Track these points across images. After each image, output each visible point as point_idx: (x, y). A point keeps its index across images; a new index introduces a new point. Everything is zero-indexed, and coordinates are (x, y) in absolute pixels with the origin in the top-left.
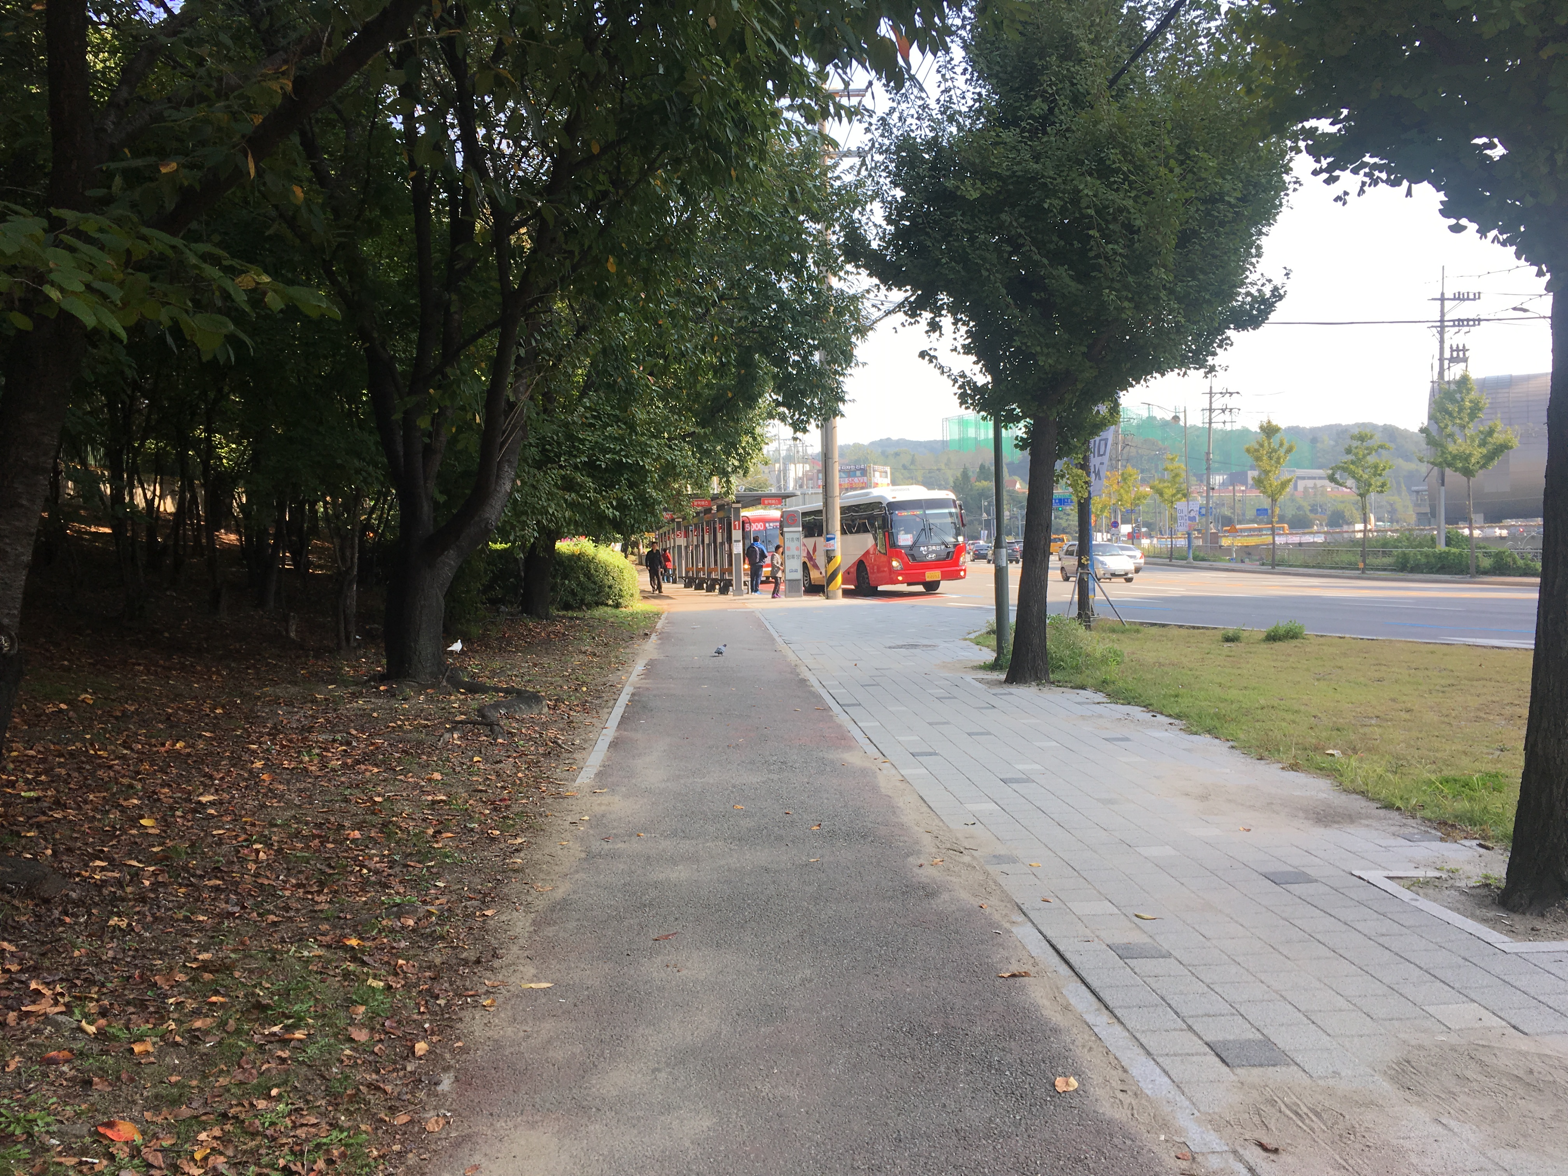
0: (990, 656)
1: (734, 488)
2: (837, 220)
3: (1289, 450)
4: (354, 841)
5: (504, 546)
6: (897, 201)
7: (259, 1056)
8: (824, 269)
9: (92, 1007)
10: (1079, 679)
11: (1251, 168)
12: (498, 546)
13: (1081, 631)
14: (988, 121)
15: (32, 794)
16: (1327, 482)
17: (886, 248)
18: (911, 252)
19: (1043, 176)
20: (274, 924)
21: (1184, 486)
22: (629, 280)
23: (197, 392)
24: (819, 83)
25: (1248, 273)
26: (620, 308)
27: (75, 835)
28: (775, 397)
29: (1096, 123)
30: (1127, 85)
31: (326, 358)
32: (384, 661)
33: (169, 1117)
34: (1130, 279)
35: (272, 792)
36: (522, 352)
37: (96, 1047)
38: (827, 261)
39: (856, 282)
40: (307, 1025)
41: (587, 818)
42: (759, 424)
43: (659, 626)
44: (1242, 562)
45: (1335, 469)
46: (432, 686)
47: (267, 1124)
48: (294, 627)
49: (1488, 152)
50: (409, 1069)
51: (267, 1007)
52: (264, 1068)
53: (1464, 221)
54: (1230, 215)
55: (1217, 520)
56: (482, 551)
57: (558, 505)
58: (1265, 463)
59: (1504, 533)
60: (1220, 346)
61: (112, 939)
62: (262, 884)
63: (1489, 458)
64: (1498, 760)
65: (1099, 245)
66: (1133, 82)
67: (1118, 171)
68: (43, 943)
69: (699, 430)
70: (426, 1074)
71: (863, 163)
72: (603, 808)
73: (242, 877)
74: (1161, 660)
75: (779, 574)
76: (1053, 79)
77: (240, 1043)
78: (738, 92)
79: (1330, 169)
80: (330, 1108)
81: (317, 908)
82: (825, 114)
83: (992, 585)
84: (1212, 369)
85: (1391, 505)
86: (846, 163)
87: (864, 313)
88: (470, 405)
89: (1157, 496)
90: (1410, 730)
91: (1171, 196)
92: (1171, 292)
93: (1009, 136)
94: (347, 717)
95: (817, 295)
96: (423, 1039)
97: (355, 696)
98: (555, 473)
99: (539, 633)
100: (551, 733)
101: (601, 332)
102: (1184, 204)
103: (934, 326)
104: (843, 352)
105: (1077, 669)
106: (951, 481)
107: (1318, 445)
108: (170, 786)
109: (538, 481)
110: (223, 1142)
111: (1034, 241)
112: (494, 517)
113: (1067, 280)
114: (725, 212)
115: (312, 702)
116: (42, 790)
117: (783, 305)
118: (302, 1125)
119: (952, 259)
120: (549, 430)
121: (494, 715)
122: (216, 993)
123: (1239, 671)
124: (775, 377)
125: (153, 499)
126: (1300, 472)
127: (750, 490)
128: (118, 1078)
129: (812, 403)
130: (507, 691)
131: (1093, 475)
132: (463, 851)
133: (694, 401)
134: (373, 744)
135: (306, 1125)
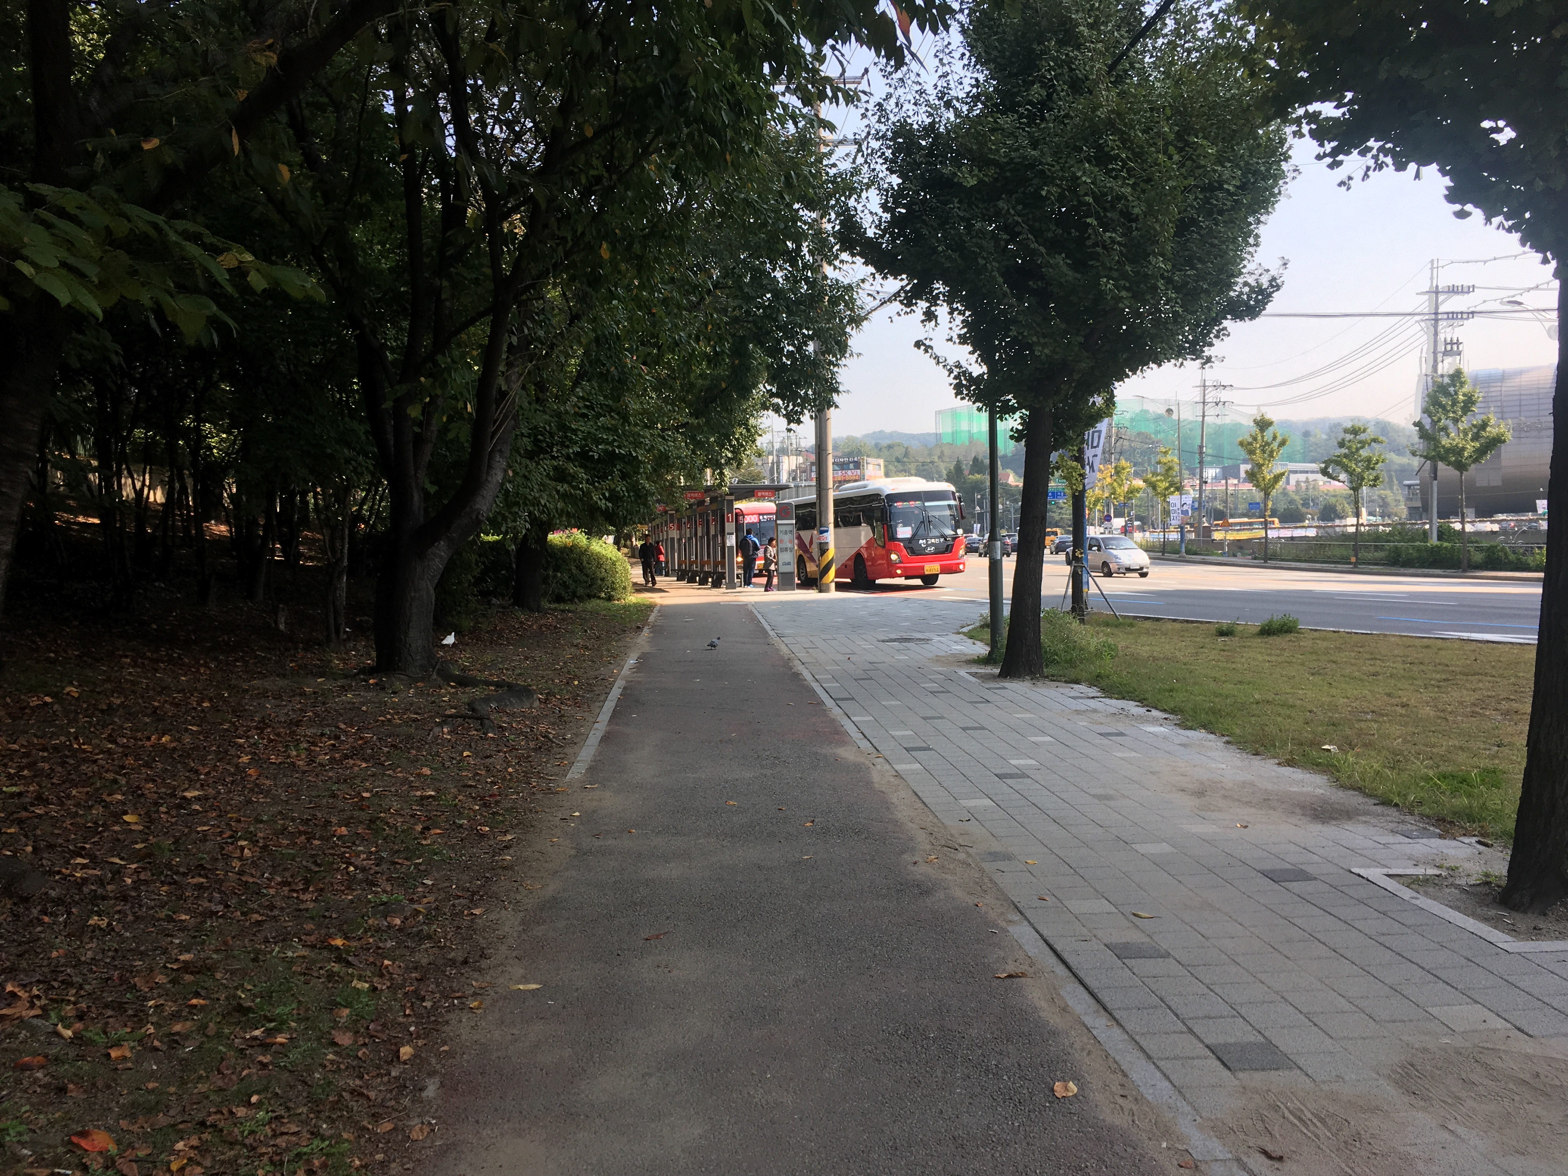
0: (982, 649)
1: (727, 480)
2: (833, 207)
3: (1283, 443)
4: (340, 838)
5: (496, 538)
6: (893, 189)
7: (240, 1061)
8: (819, 258)
9: (69, 1010)
10: (1072, 673)
11: (1251, 155)
12: (491, 538)
13: (1075, 625)
14: (986, 107)
15: (14, 789)
16: (1319, 476)
17: (882, 237)
18: (907, 240)
19: (1041, 163)
20: (259, 923)
21: (1177, 479)
22: (623, 266)
23: (186, 381)
24: (817, 64)
25: (1245, 262)
26: (613, 296)
27: (56, 831)
28: (769, 388)
29: (1094, 110)
30: (1126, 71)
31: (316, 346)
32: (374, 654)
33: (145, 1126)
34: (1128, 268)
35: (259, 787)
36: (514, 340)
37: (72, 1053)
38: (822, 250)
39: (851, 271)
40: (290, 1028)
41: (577, 814)
42: (752, 415)
43: (652, 618)
44: (1235, 556)
45: (1328, 463)
46: (422, 679)
47: (246, 1133)
48: (283, 620)
49: (1494, 136)
50: (393, 1074)
51: (249, 1010)
52: (244, 1073)
53: (1469, 207)
54: (1229, 203)
55: (1208, 514)
56: (474, 542)
57: (550, 495)
58: (1258, 457)
59: (1496, 527)
60: (1217, 337)
61: (91, 938)
62: (247, 882)
63: (1481, 452)
64: (1495, 756)
65: (1096, 233)
66: (1132, 67)
67: (1117, 157)
68: (20, 944)
69: (693, 421)
70: (411, 1079)
71: (859, 150)
72: (595, 803)
73: (226, 875)
74: (1155, 654)
75: (773, 567)
76: (1052, 64)
77: (221, 1048)
78: (734, 75)
79: (1334, 153)
80: (312, 1116)
81: (302, 907)
82: (822, 96)
83: (986, 579)
84: (1209, 360)
85: (1383, 499)
86: (841, 151)
87: (859, 303)
88: (461, 393)
89: (1150, 490)
90: (1406, 725)
91: (1171, 183)
92: (1169, 281)
93: (1006, 121)
94: (336, 711)
95: (811, 284)
96: (408, 1043)
97: (344, 689)
98: (547, 464)
99: (530, 626)
100: (542, 727)
101: (594, 320)
102: (1182, 192)
103: (930, 316)
104: (838, 343)
105: (1071, 663)
106: (944, 473)
107: (1312, 439)
108: (154, 781)
109: (530, 472)
110: (200, 1151)
111: (1032, 230)
112: (485, 508)
113: (1065, 269)
114: (720, 198)
115: (301, 695)
116: (24, 785)
117: (778, 294)
118: (283, 1134)
119: (948, 247)
120: (541, 420)
121: (483, 709)
122: (197, 995)
123: (1234, 666)
124: (769, 367)
125: (142, 490)
126: (1292, 466)
127: (744, 482)
128: (94, 1085)
129: (806, 393)
130: (498, 685)
131: (1087, 467)
132: (452, 847)
133: (688, 392)
134: (362, 738)
135: (287, 1134)
